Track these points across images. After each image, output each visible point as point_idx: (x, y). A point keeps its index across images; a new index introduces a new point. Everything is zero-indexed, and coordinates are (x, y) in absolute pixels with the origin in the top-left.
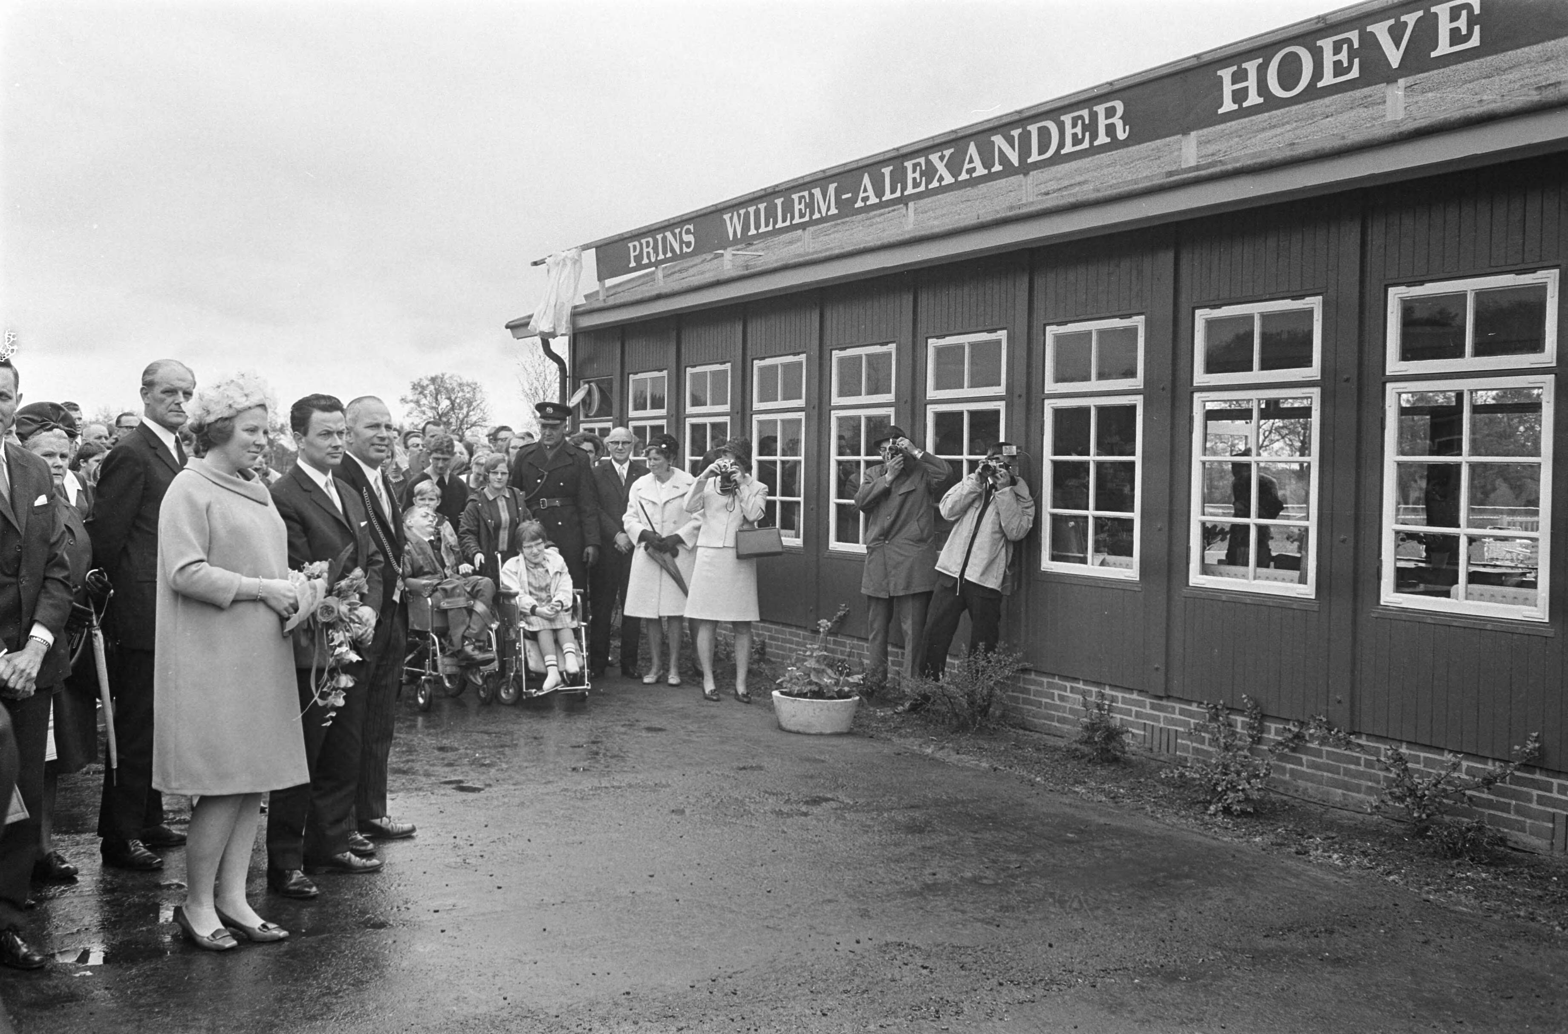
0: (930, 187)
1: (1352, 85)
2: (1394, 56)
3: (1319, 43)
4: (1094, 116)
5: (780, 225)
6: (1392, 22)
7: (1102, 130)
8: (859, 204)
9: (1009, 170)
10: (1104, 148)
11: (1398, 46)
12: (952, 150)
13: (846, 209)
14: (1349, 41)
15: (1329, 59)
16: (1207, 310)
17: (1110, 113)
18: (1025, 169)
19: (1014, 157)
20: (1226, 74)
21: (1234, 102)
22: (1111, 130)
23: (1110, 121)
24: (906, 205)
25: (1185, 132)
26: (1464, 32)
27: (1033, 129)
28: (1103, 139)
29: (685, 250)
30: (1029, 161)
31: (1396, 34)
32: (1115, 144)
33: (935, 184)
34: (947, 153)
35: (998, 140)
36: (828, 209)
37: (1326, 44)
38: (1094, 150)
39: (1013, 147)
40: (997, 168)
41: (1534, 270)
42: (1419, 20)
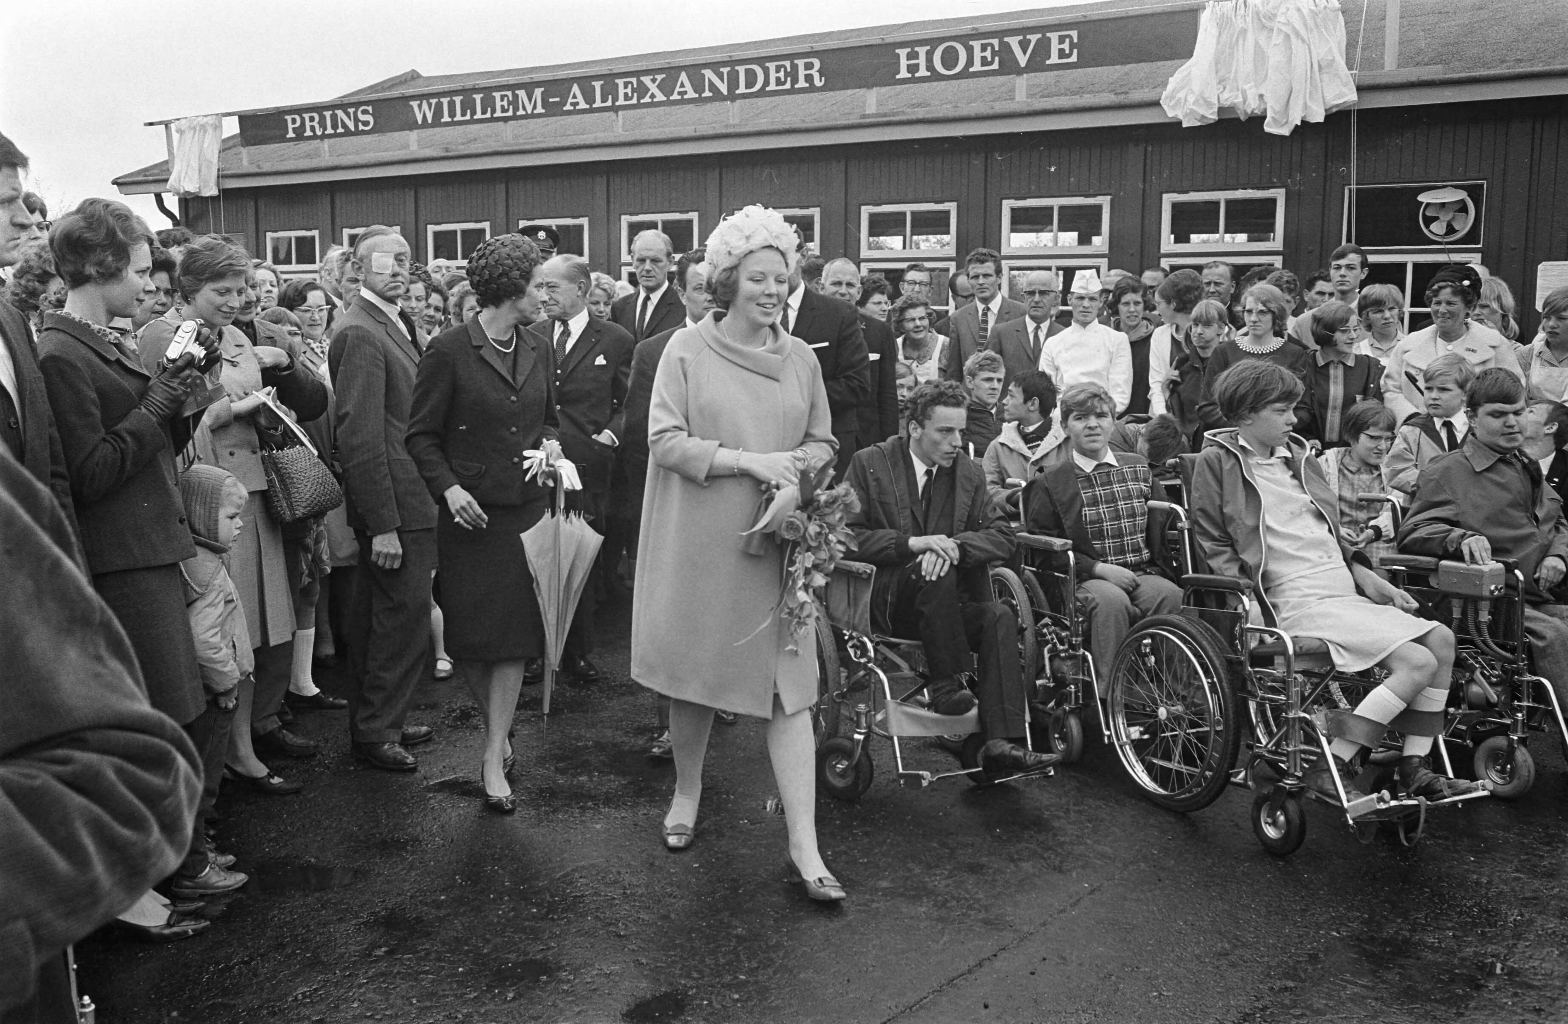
0: (642, 101)
1: (993, 73)
2: (1023, 61)
3: (971, 43)
4: (795, 67)
5: (479, 116)
6: (1021, 38)
7: (801, 78)
8: (568, 107)
9: (717, 96)
10: (803, 91)
11: (1025, 53)
12: (664, 76)
13: (553, 110)
14: (992, 46)
15: (978, 55)
16: (871, 207)
17: (809, 66)
18: (732, 96)
19: (724, 89)
20: (903, 53)
21: (909, 72)
22: (809, 78)
23: (808, 72)
24: (617, 112)
25: (869, 86)
26: (1067, 52)
27: (741, 69)
28: (802, 84)
29: (361, 127)
30: (737, 92)
31: (1024, 45)
32: (812, 88)
33: (647, 99)
34: (659, 77)
35: (708, 74)
36: (535, 107)
37: (976, 45)
38: (792, 91)
39: (722, 81)
40: (707, 94)
41: (1095, 196)
42: (1038, 40)
